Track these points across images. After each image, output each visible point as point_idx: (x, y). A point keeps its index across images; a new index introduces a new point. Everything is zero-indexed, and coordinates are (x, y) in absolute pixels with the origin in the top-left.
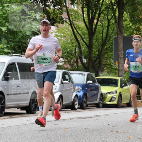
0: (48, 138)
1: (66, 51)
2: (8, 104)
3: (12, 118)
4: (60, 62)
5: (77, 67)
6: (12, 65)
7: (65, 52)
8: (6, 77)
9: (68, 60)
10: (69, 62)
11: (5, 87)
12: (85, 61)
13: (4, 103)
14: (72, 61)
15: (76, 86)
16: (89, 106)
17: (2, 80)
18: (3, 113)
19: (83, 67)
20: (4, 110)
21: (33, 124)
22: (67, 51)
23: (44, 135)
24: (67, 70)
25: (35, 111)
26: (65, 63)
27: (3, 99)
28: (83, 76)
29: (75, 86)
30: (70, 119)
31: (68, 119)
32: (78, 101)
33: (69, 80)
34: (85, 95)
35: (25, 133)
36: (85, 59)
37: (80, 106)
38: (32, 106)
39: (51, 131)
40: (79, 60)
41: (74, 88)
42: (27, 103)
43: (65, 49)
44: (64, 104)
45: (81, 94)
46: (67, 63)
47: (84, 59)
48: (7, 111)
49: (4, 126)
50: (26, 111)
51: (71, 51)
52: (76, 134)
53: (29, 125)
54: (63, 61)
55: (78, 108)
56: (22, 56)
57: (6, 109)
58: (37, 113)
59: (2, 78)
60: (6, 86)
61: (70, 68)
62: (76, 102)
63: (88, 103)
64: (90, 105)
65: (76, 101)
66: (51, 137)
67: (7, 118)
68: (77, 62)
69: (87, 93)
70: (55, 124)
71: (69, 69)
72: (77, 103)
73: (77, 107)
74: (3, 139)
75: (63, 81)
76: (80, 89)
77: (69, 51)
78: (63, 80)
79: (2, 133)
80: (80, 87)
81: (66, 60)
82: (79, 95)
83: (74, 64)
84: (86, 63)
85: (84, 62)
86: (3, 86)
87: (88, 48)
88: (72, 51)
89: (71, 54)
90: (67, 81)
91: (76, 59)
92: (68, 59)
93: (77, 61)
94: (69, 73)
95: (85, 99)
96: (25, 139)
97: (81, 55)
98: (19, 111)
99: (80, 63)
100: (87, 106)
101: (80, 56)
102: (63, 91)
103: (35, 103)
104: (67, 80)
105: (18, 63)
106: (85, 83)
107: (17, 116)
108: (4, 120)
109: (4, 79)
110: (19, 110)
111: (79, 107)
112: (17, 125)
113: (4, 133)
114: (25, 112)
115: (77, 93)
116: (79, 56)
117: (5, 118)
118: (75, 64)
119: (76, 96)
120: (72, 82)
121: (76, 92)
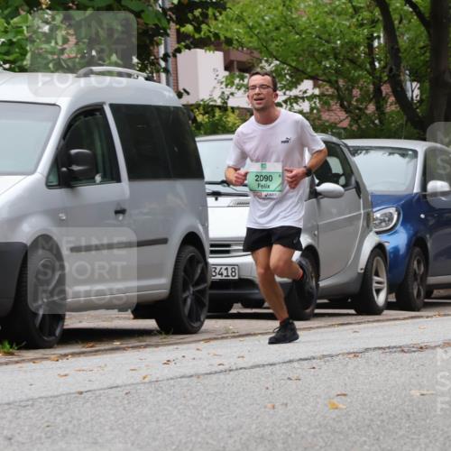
0: (262, 437)
1: (326, 47)
3: (97, 351)
4: (303, 98)
5: (377, 121)
6: (89, 118)
7: (324, 52)
8: (64, 169)
9: (338, 89)
10: (341, 99)
11: (63, 216)
12: (414, 90)
14: (356, 92)
15: (378, 205)
16: (436, 293)
17: (49, 186)
18: (58, 332)
19: (405, 118)
20: (61, 319)
21: (191, 376)
22: (334, 49)
23: (241, 427)
24: (333, 134)
25: (198, 319)
26: (325, 103)
28: (407, 159)
29: (373, 206)
30: (356, 354)
31: (343, 354)
32: (389, 272)
33: (342, 180)
34: (417, 243)
35: (158, 420)
36: (414, 84)
37: (396, 297)
38: (185, 300)
39: (274, 407)
40: (386, 89)
41: (368, 217)
42: (160, 284)
43: (325, 36)
44: (324, 288)
45: (398, 240)
46: (332, 102)
47: (408, 84)
48: (73, 321)
49: (63, 389)
50: (159, 323)
51: (352, 49)
52: (383, 421)
53: (172, 382)
54: (317, 92)
55: (389, 306)
56: (129, 76)
57: (69, 315)
58: (203, 328)
59: (47, 178)
60: (64, 210)
61: (345, 124)
62: (376, 278)
63: (432, 280)
64: (442, 292)
65: (377, 275)
66: (271, 434)
67: (73, 354)
68: (378, 97)
69: (428, 236)
70: (289, 379)
71: (344, 129)
72: (380, 281)
73: (381, 299)
75: (318, 185)
76: (395, 217)
77: (342, 45)
78: (317, 181)
79: (59, 419)
80: (392, 210)
81: (331, 91)
82: (388, 247)
83: (366, 108)
84: (421, 101)
85: (409, 95)
86: (52, 214)
87: (429, 32)
88: (357, 45)
89: (352, 61)
90: (337, 182)
91: (374, 84)
92: (337, 82)
93: (378, 91)
94: (346, 146)
95: (419, 263)
96: (157, 443)
97: (398, 66)
98: (127, 321)
99: (392, 99)
100: (429, 294)
101: (391, 70)
102: (318, 227)
103: (197, 284)
104: (334, 179)
105: (114, 107)
106: (417, 189)
107: (117, 343)
108: (63, 363)
109: (54, 181)
110: (125, 318)
111: (392, 299)
112: (119, 382)
113: (64, 421)
114: (151, 324)
115: (384, 239)
116: (387, 70)
117: (66, 355)
118: (371, 108)
119: (379, 248)
120: (359, 188)
121: (378, 233)
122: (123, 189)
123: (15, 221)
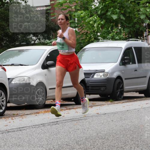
2: (126, 88)
6: (129, 50)
11: (123, 72)
13: (123, 87)
17: (120, 65)
18: (122, 97)
20: (123, 94)
27: (121, 83)
42: (144, 86)
48: (126, 95)
49: (124, 110)
50: (145, 95)
56: (138, 41)
57: (124, 93)
60: (124, 70)
74: (124, 122)
98: (137, 94)
105: (134, 48)
107: (135, 100)
108: (123, 104)
109: (121, 64)
112: (136, 108)
113: (124, 117)
114: (143, 95)
122: (136, 65)
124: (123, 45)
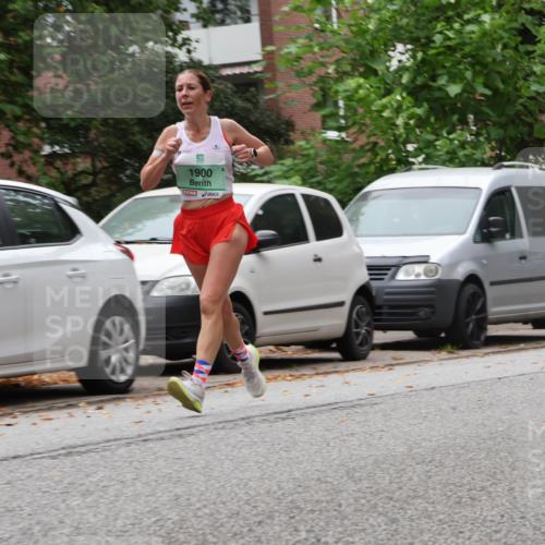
2: (494, 310)
3: (509, 351)
6: (502, 197)
8: (485, 231)
11: (485, 262)
13: (484, 309)
17: (475, 242)
18: (483, 338)
20: (485, 329)
27: (479, 297)
48: (493, 330)
49: (488, 376)
56: (527, 167)
57: (489, 327)
59: (474, 236)
60: (485, 258)
67: (493, 353)
74: (489, 413)
79: (486, 396)
86: (476, 259)
105: (519, 189)
107: (522, 345)
108: (487, 358)
109: (478, 238)
110: (527, 329)
112: (525, 371)
113: (489, 397)
122: (524, 242)
123: (453, 265)
124: (484, 180)
